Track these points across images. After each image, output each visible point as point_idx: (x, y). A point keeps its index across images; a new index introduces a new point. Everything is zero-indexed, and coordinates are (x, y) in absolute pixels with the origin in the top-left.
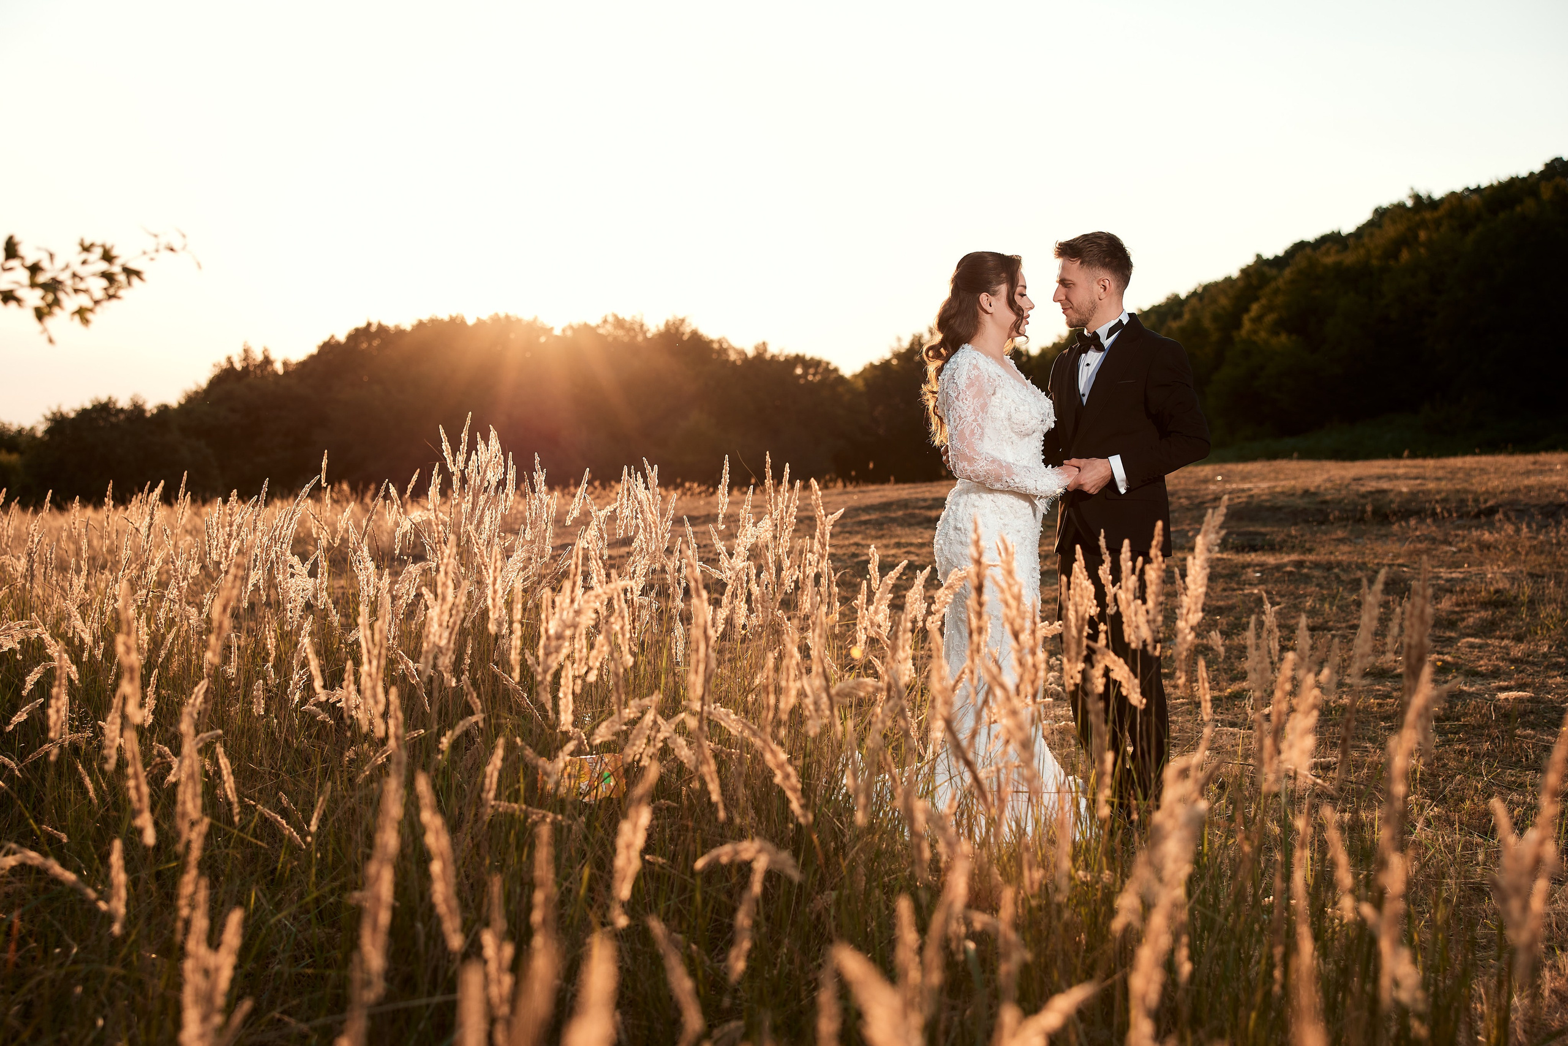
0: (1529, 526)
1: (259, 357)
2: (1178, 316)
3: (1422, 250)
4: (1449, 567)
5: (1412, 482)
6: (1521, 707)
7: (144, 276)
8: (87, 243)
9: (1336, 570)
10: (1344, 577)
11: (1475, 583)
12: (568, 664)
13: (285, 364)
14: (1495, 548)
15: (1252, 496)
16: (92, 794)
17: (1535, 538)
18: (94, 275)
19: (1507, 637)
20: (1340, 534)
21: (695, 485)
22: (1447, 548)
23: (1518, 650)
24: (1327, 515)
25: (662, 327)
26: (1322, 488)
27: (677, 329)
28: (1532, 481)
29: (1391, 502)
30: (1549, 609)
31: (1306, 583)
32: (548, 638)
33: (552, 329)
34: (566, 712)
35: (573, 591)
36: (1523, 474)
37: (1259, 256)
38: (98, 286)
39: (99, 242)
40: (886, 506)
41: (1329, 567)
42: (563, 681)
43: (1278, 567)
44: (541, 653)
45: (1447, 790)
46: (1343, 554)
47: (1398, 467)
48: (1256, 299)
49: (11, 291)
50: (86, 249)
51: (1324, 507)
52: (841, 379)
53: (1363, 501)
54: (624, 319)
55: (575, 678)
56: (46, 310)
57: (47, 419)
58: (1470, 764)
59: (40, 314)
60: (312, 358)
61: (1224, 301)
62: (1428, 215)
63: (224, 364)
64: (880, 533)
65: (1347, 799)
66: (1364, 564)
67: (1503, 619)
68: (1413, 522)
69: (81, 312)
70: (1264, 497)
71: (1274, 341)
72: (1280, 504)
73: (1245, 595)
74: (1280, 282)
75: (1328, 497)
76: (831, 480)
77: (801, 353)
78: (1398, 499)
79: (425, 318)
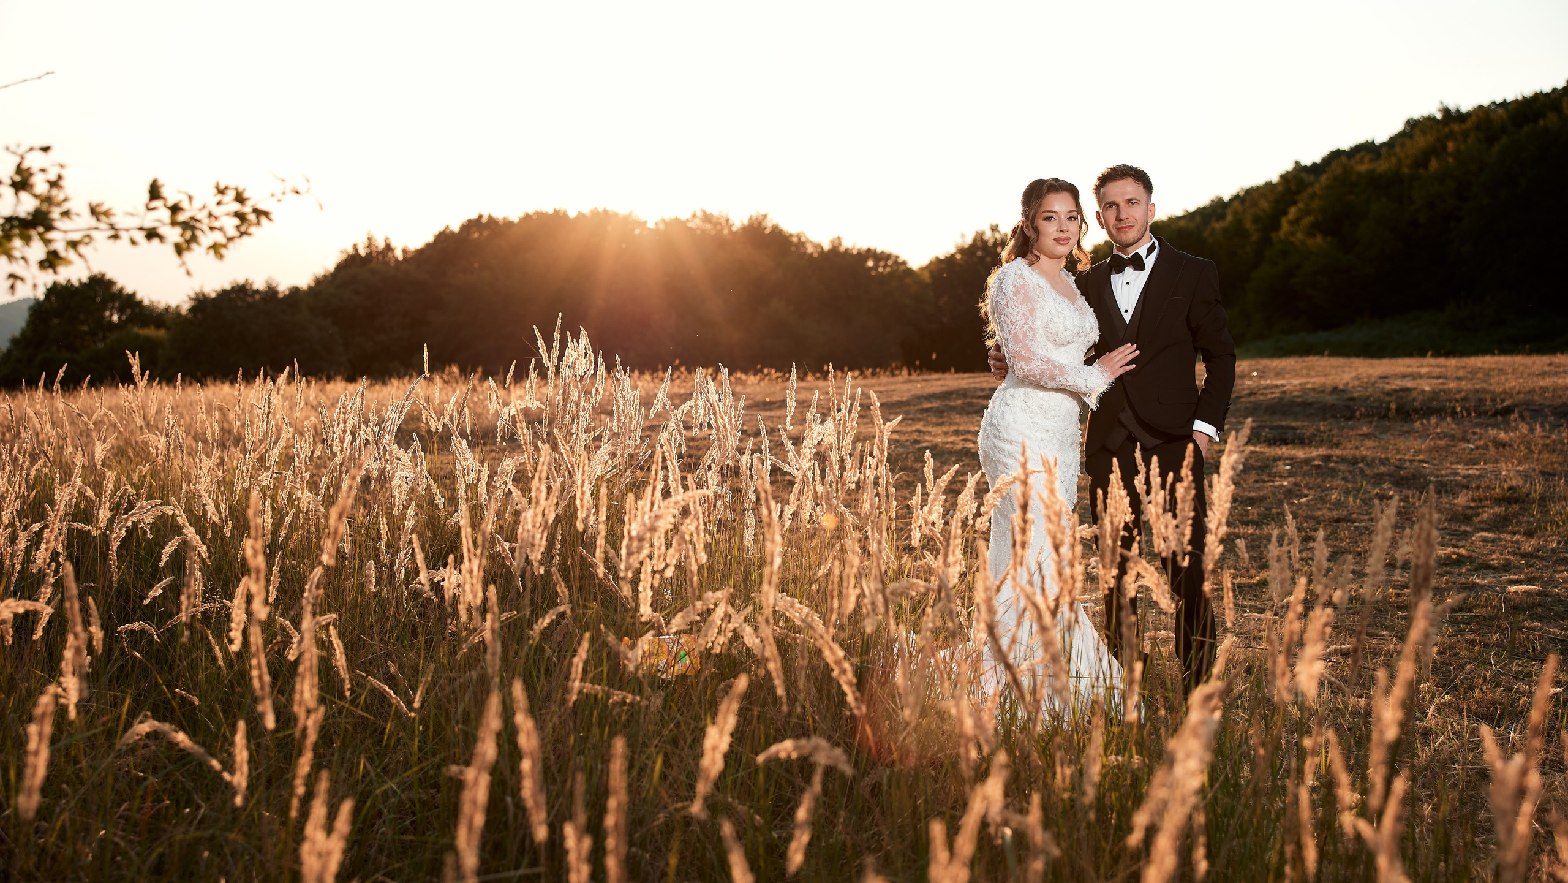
0: (1542, 425)
1: (381, 245)
2: (1221, 217)
3: (1450, 160)
4: (1466, 464)
5: (1435, 381)
6: (1530, 600)
7: (272, 216)
8: (222, 186)
9: (1361, 465)
10: (1368, 471)
11: (1491, 480)
12: (648, 560)
13: (405, 251)
14: (1510, 446)
15: (1284, 392)
16: (221, 662)
17: (1548, 437)
18: (228, 214)
19: (1518, 532)
20: (1365, 430)
21: (773, 371)
22: (1465, 445)
23: (1529, 545)
24: (1354, 412)
25: (746, 222)
26: (1350, 385)
27: (760, 224)
28: (1547, 382)
29: (1414, 400)
30: (1559, 507)
31: (1333, 477)
32: (631, 539)
33: (646, 222)
34: (645, 605)
35: (653, 495)
36: (1537, 375)
37: (1297, 163)
38: (230, 224)
39: (232, 185)
40: (946, 395)
41: (1354, 462)
42: (642, 576)
43: (1307, 461)
44: (624, 552)
45: (1457, 680)
46: (1368, 449)
47: (1422, 366)
48: (1295, 203)
49: (154, 229)
50: (221, 192)
51: (1351, 403)
52: (909, 272)
53: (1387, 399)
54: (711, 215)
55: (654, 572)
56: (185, 246)
57: (191, 299)
58: (1480, 654)
59: (179, 250)
60: (428, 245)
61: (1264, 204)
62: (1456, 127)
63: (351, 251)
64: (941, 420)
65: (1364, 684)
66: (1387, 459)
67: (1516, 515)
68: (1433, 420)
69: (216, 248)
70: (1295, 393)
71: (1310, 242)
72: (1311, 400)
73: (1275, 487)
74: (1317, 188)
75: (1356, 395)
76: (897, 368)
77: (872, 247)
78: (1421, 398)
79: (531, 211)
